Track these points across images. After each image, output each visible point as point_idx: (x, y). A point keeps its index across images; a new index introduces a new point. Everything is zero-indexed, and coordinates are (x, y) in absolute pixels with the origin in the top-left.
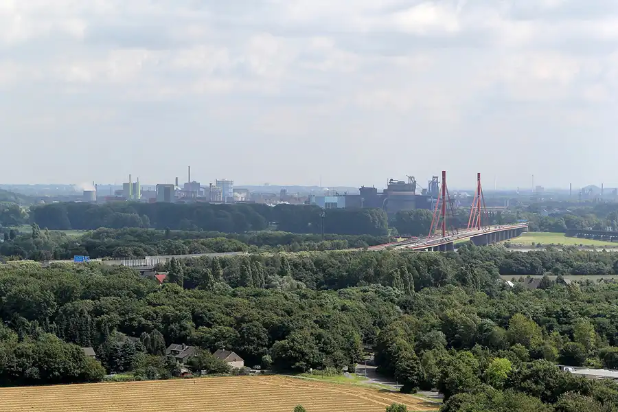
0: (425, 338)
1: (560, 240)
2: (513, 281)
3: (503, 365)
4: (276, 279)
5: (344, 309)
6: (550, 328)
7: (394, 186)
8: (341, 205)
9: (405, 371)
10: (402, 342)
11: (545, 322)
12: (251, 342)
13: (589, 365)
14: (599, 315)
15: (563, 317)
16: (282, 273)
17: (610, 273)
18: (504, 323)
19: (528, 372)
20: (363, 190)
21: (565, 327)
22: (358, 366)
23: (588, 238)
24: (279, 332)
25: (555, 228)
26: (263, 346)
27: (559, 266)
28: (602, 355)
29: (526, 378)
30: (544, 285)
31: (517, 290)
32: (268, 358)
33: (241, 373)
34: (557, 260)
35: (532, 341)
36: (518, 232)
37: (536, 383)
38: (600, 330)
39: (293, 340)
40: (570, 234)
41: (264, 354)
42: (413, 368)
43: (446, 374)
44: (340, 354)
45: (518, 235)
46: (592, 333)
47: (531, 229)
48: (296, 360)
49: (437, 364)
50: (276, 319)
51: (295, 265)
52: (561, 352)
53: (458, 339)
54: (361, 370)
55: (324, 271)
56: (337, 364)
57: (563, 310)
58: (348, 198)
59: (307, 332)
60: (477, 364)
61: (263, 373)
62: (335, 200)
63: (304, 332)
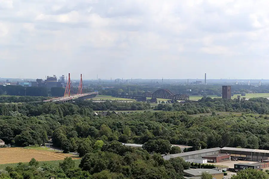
0: (70, 133)
1: (112, 99)
2: (97, 113)
3: (100, 142)
4: (12, 113)
5: (39, 123)
6: (115, 129)
7: (49, 79)
8: (30, 86)
9: (65, 145)
10: (62, 135)
11: (113, 127)
12: (7, 136)
13: (129, 142)
14: (132, 125)
15: (119, 126)
16: (14, 110)
17: (130, 110)
18: (98, 128)
19: (110, 145)
20: (37, 80)
21: (120, 129)
22: (46, 144)
23: (120, 97)
24: (17, 132)
25: (108, 94)
26: (11, 137)
27: (112, 107)
28: (134, 139)
29: (109, 147)
30: (108, 114)
31: (99, 116)
32: (14, 141)
33: (4, 147)
34: (111, 105)
35: (108, 134)
36: (95, 95)
37: (113, 149)
38: (132, 130)
39: (23, 135)
40: (114, 96)
41: (12, 140)
42: (68, 144)
43: (80, 146)
44: (39, 139)
46: (130, 131)
47: (99, 94)
48: (24, 142)
49: (76, 143)
50: (16, 127)
51: (19, 108)
52: (119, 138)
53: (82, 133)
54: (47, 145)
55: (29, 109)
56: (39, 143)
57: (119, 123)
58: (33, 83)
59: (28, 132)
60: (91, 142)
61: (11, 147)
62: (28, 84)
63: (27, 132)
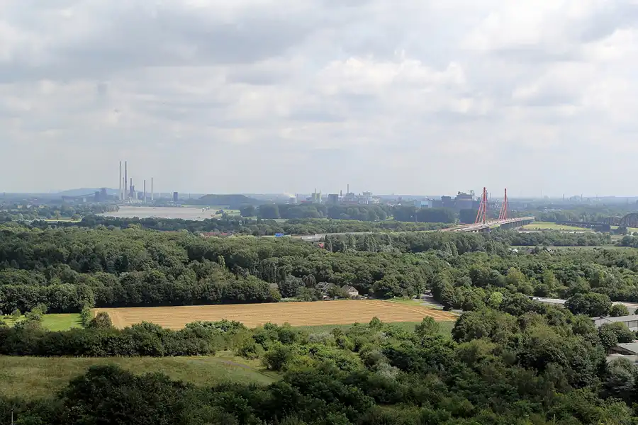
0: (459, 279)
1: (552, 226)
2: (518, 249)
3: (498, 296)
4: (383, 247)
5: (417, 263)
6: (530, 276)
7: (461, 196)
8: (430, 206)
9: (445, 298)
10: (446, 282)
11: (527, 272)
12: (363, 282)
13: (551, 296)
14: (558, 269)
15: (538, 270)
16: (387, 244)
17: (575, 245)
18: (504, 273)
19: (512, 300)
20: (443, 197)
21: (539, 275)
22: (422, 295)
23: (568, 225)
24: (378, 276)
25: (550, 220)
26: (369, 284)
27: (546, 241)
28: (558, 291)
29: (511, 303)
30: (536, 251)
31: (518, 254)
32: (372, 290)
33: (357, 298)
34: (546, 238)
35: (519, 283)
36: (529, 222)
37: (516, 306)
38: (559, 277)
39: (385, 281)
40: (558, 223)
41: (369, 288)
42: (449, 297)
43: (467, 301)
44: (411, 288)
45: (529, 223)
46: (554, 279)
47: (536, 220)
48: (386, 291)
49: (463, 295)
50: (377, 269)
51: (395, 239)
52: (535, 289)
53: (478, 280)
54: (423, 298)
55: (411, 242)
56: (409, 294)
57: (538, 265)
58: (434, 202)
59: (393, 276)
60: (485, 295)
61: (368, 298)
62: (426, 203)
63: (391, 276)
